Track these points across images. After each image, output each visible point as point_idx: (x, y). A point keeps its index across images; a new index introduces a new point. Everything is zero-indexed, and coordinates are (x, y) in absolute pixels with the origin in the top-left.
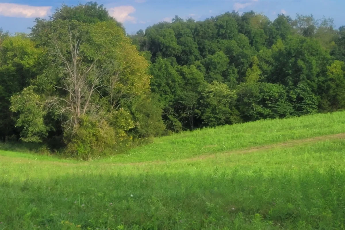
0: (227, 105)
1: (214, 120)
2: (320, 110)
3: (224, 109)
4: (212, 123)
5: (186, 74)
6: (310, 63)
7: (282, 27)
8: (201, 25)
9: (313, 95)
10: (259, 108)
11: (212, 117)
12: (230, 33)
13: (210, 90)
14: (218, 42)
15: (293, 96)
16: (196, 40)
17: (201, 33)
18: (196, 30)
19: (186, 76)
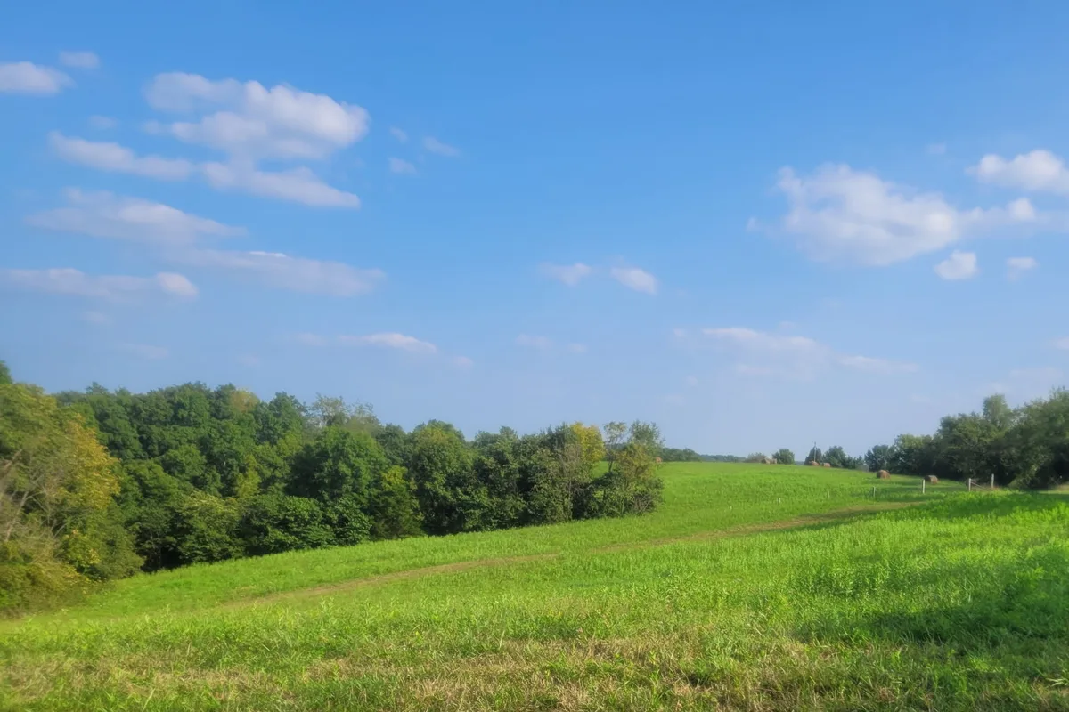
0: (224, 530)
1: (201, 553)
2: (374, 536)
3: (218, 536)
4: (198, 558)
5: (146, 479)
6: (357, 468)
7: (284, 413)
8: (144, 401)
9: (363, 515)
10: (279, 534)
11: (198, 549)
12: (196, 417)
13: (193, 506)
14: (175, 429)
15: (332, 516)
16: (135, 425)
17: (143, 414)
18: (134, 407)
19: (146, 482)
